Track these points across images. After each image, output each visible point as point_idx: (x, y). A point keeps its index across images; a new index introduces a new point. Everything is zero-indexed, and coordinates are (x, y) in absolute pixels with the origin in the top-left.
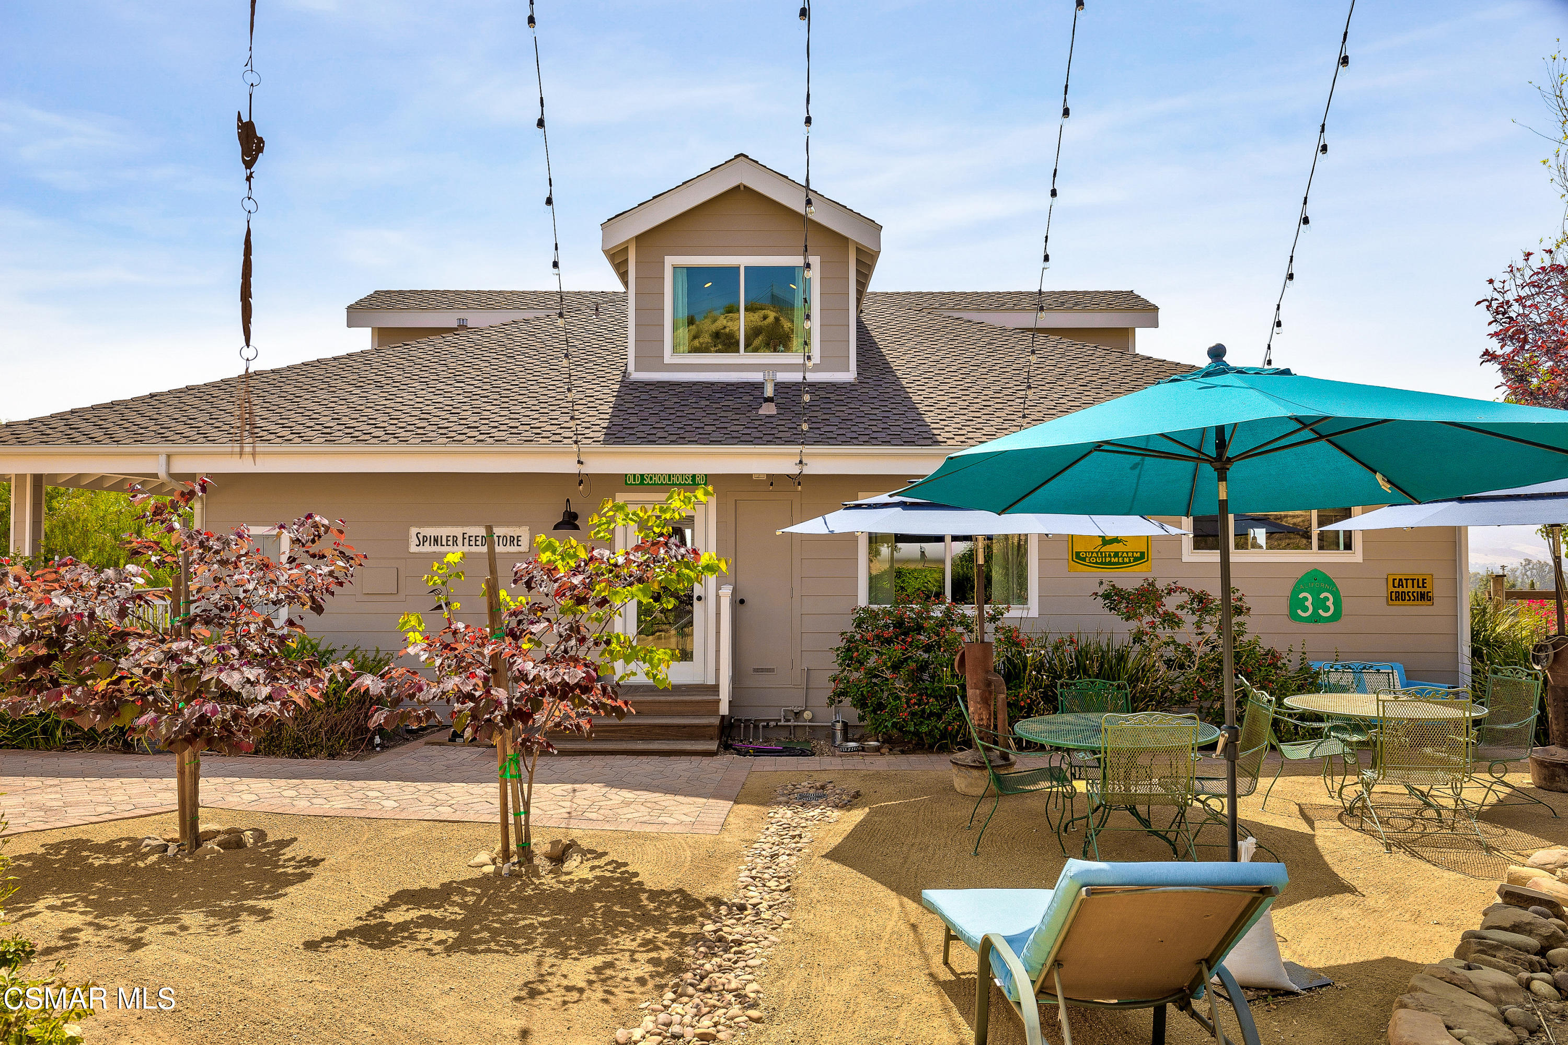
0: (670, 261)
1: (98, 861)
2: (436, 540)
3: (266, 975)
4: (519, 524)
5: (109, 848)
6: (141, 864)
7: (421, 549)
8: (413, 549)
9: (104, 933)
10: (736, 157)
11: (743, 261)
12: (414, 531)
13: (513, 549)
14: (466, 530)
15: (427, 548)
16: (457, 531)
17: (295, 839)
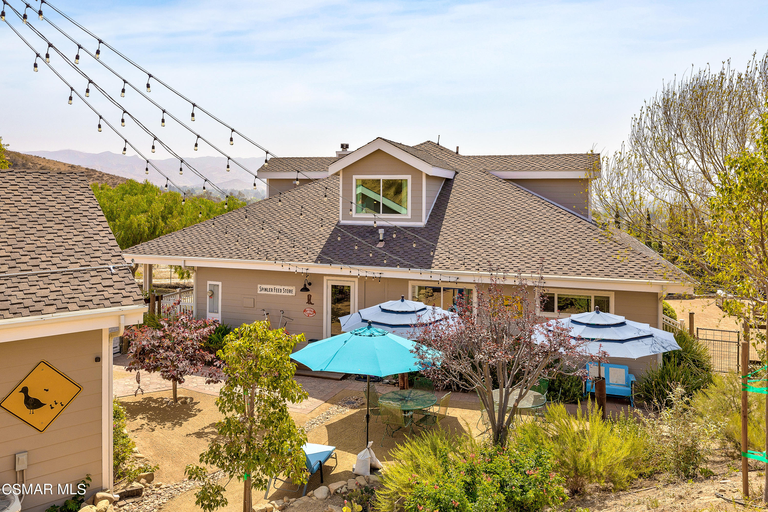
0: (355, 177)
1: (153, 405)
2: (266, 290)
3: (174, 441)
4: (292, 285)
5: (156, 401)
6: (162, 407)
7: (261, 292)
8: (259, 292)
9: (149, 426)
10: (377, 138)
11: (382, 177)
12: (259, 286)
13: (290, 294)
14: (275, 286)
15: (263, 292)
16: (272, 287)
17: (199, 402)
